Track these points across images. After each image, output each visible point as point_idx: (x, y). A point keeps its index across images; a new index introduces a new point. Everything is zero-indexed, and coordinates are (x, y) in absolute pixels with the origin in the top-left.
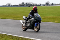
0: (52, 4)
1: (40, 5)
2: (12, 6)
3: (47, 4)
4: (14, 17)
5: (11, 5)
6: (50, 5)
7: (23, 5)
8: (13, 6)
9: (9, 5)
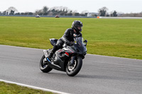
0: (115, 14)
1: (86, 14)
2: (19, 14)
3: (103, 13)
4: (24, 42)
5: (15, 12)
6: (108, 16)
7: (45, 13)
8: (22, 14)
9: (12, 12)
